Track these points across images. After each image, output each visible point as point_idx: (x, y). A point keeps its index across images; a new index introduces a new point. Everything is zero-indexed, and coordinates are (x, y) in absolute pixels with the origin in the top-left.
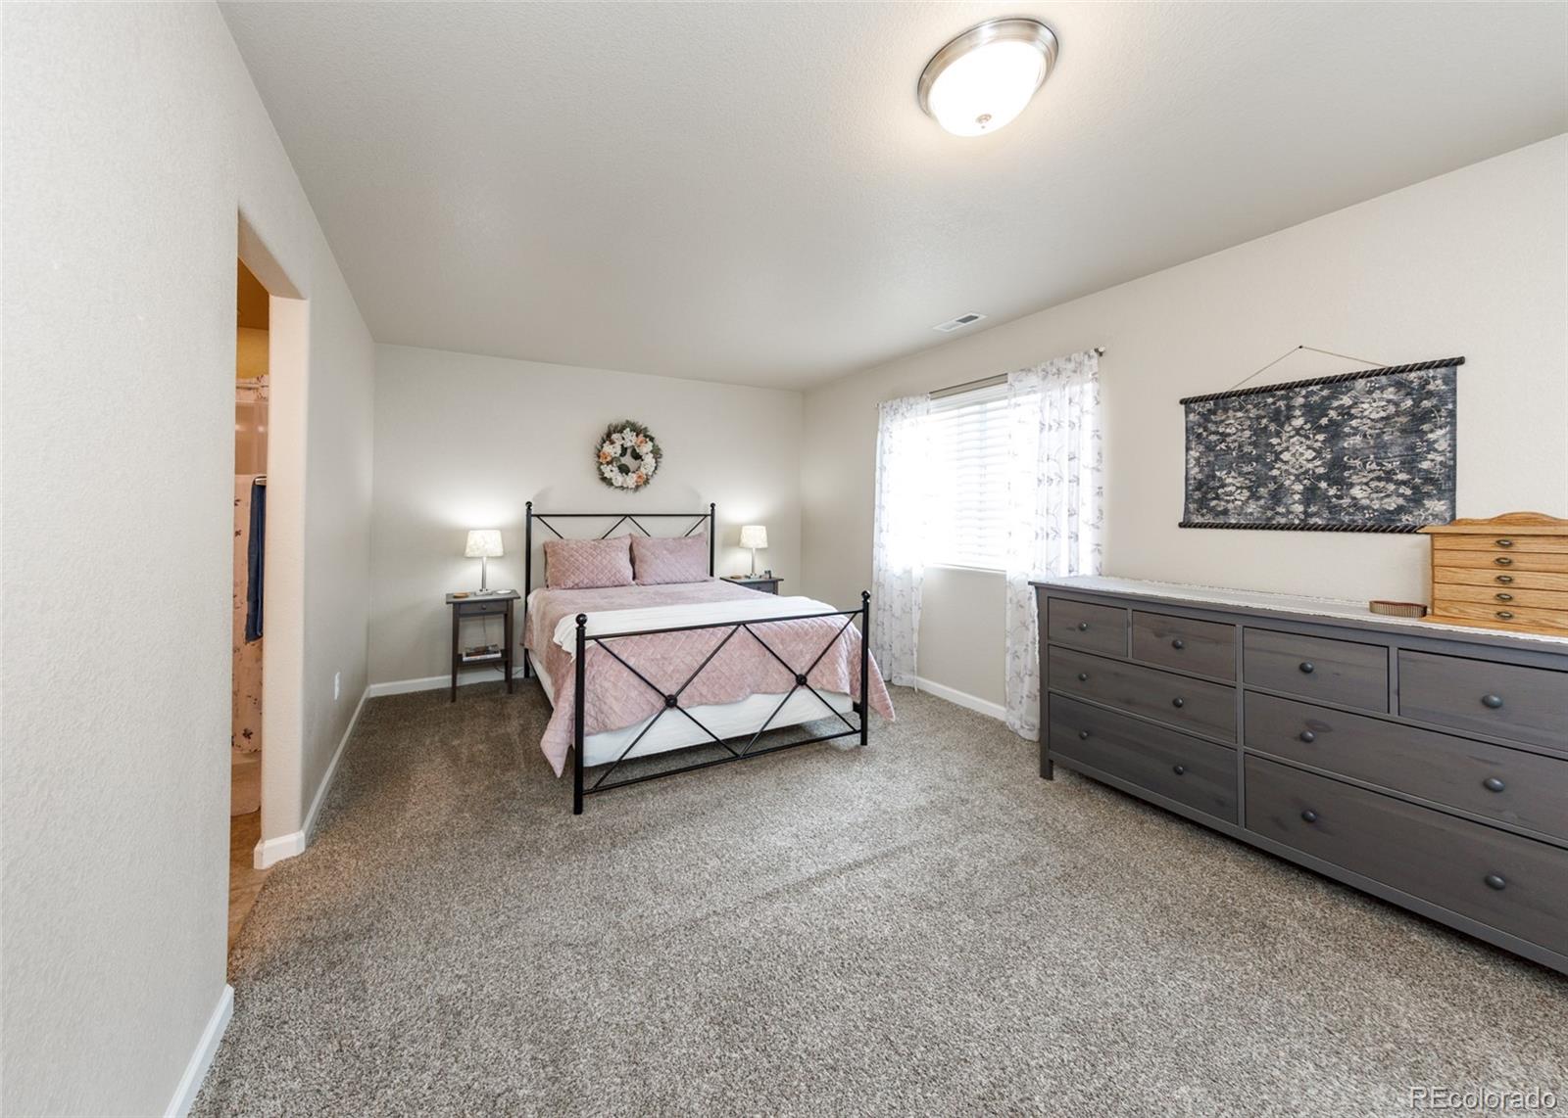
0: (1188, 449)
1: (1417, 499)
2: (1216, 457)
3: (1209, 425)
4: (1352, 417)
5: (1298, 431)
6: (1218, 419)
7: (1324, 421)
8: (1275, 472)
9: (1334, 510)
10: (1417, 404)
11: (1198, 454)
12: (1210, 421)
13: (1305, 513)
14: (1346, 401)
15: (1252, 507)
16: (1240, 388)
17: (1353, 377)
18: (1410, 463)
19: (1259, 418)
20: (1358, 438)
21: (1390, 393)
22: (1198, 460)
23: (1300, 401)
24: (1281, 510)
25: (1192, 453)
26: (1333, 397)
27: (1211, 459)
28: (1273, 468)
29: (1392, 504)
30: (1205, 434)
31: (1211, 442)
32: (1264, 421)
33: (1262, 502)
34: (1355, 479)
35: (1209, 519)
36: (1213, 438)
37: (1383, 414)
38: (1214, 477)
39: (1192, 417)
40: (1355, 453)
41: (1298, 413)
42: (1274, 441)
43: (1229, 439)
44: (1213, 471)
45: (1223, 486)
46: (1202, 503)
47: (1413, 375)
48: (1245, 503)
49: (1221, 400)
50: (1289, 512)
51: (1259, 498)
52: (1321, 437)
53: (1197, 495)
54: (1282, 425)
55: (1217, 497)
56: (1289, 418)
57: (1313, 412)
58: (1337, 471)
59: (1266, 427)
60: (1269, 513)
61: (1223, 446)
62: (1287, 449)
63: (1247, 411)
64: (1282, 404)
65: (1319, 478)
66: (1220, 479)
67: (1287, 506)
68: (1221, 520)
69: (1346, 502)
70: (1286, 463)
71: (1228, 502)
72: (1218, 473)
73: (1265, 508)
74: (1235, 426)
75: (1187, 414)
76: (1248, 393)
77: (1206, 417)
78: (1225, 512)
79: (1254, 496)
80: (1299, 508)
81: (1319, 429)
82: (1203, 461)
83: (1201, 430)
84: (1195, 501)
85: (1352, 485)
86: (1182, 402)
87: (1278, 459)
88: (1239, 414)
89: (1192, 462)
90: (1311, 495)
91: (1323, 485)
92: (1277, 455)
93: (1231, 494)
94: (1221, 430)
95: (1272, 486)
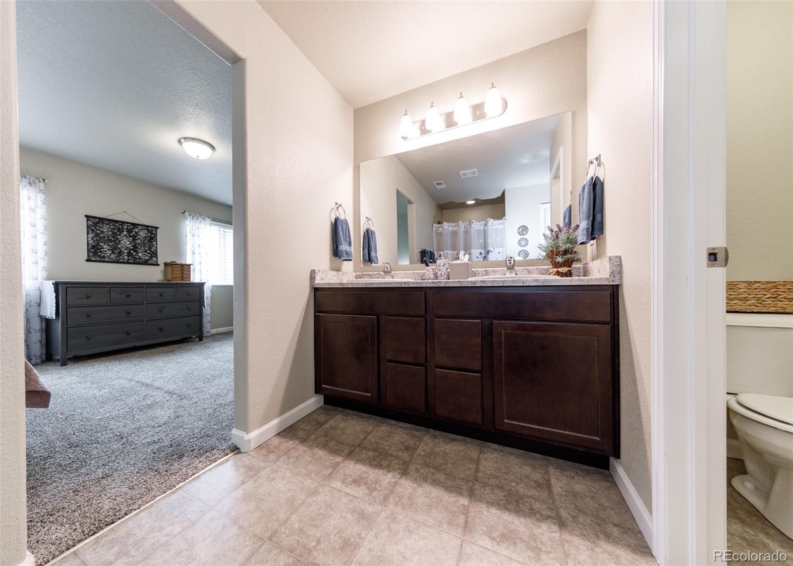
0: (88, 234)
1: (151, 257)
2: (100, 238)
3: (97, 227)
4: (138, 235)
5: (125, 236)
6: (100, 226)
7: (132, 234)
8: (119, 246)
9: (135, 258)
10: (151, 235)
11: (92, 236)
12: (97, 226)
13: (128, 259)
14: (137, 230)
15: (113, 256)
16: (108, 218)
17: (139, 225)
18: (150, 249)
19: (114, 229)
20: (140, 241)
21: (146, 231)
22: (92, 238)
23: (126, 227)
24: (121, 257)
25: (90, 235)
26: (134, 228)
27: (98, 238)
28: (118, 245)
29: (147, 258)
30: (95, 230)
31: (97, 233)
32: (116, 230)
33: (116, 255)
34: (139, 251)
35: (98, 259)
36: (98, 232)
37: (144, 236)
38: (99, 245)
39: (89, 222)
40: (139, 244)
41: (125, 230)
42: (119, 237)
43: (104, 233)
44: (99, 243)
45: (103, 248)
46: (95, 254)
47: (150, 228)
48: (110, 254)
49: (102, 220)
50: (124, 258)
51: (115, 254)
52: (131, 239)
53: (93, 250)
54: (121, 233)
55: (101, 252)
56: (123, 231)
57: (129, 231)
58: (135, 248)
59: (116, 232)
60: (118, 258)
61: (102, 235)
62: (122, 240)
63: (110, 226)
64: (120, 226)
65: (131, 250)
66: (101, 246)
67: (123, 257)
68: (102, 260)
69: (137, 256)
70: (122, 244)
71: (105, 254)
72: (101, 244)
73: (117, 257)
74: (105, 229)
75: (87, 221)
76: (111, 220)
77: (95, 224)
78: (104, 257)
79: (113, 253)
80: (126, 257)
81: (131, 236)
82: (95, 239)
83: (93, 228)
84: (91, 252)
85: (139, 253)
86: (86, 216)
87: (120, 242)
88: (108, 226)
89: (90, 239)
90: (129, 254)
91: (132, 252)
92: (120, 241)
93: (106, 251)
94: (101, 230)
95: (118, 250)
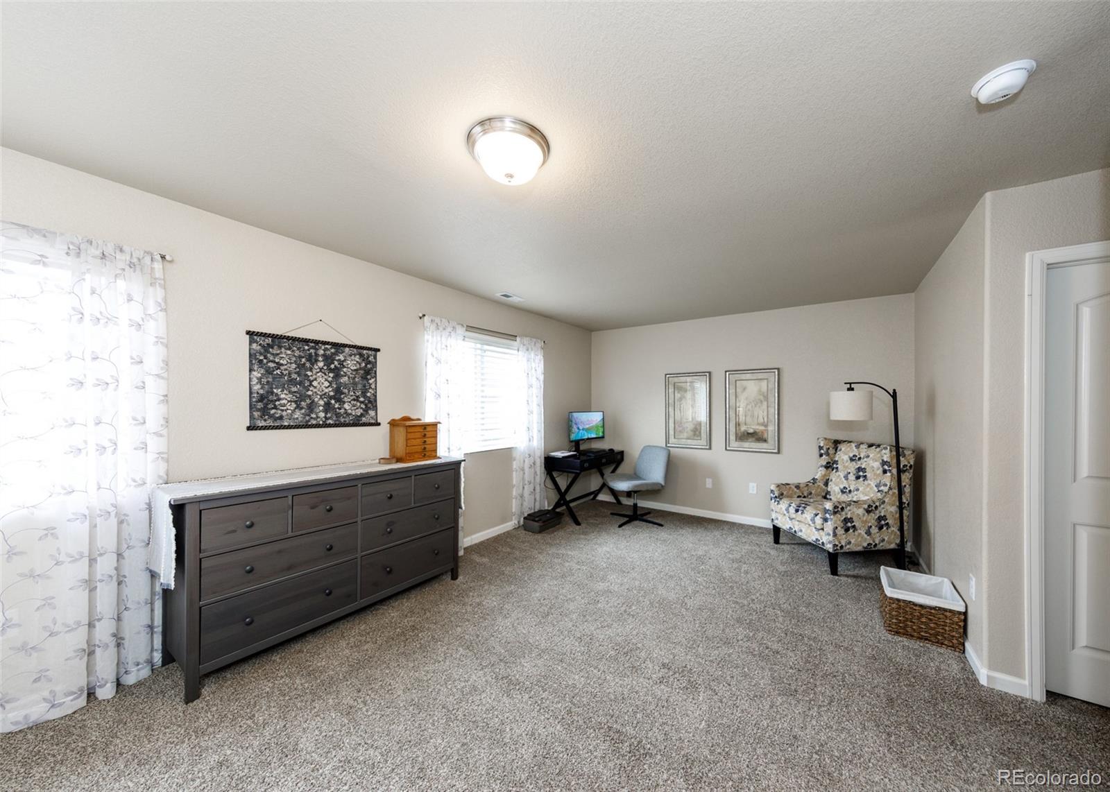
0: (251, 370)
1: (366, 411)
2: (274, 378)
3: (269, 355)
4: (344, 367)
5: (321, 369)
6: (275, 352)
7: (332, 366)
8: (310, 393)
9: (338, 415)
10: (366, 366)
11: (260, 375)
12: (269, 352)
13: (325, 417)
14: (341, 357)
15: (298, 414)
16: (290, 334)
17: (345, 346)
18: (364, 394)
19: (300, 357)
20: (346, 378)
21: (357, 358)
22: (260, 379)
23: (321, 352)
24: (313, 416)
25: (255, 373)
26: (336, 354)
27: (270, 380)
28: (309, 390)
29: (359, 412)
30: (265, 361)
31: (269, 367)
32: (303, 360)
33: (303, 411)
34: (346, 399)
35: (270, 423)
36: (272, 365)
37: (355, 368)
38: (272, 393)
39: (254, 346)
40: (346, 386)
41: (320, 359)
42: (309, 373)
43: (282, 368)
44: (272, 388)
45: (279, 399)
46: (264, 412)
47: (365, 352)
48: (293, 411)
49: (277, 339)
50: (318, 417)
51: (302, 408)
52: (331, 375)
53: (260, 405)
54: (313, 364)
55: (275, 407)
56: (317, 361)
57: (328, 359)
58: (338, 395)
59: (304, 364)
60: (307, 418)
61: (278, 371)
62: (315, 379)
63: (293, 351)
64: (312, 351)
65: (331, 398)
66: (277, 395)
67: (317, 414)
68: (278, 423)
69: (342, 411)
70: (315, 387)
71: (282, 410)
72: (275, 391)
73: (305, 415)
74: (286, 358)
75: (251, 343)
76: (294, 339)
77: (266, 349)
78: (281, 418)
79: (299, 407)
80: (322, 415)
81: (331, 370)
82: (264, 380)
83: (262, 358)
84: (258, 410)
85: (344, 402)
86: (248, 333)
87: (311, 385)
88: (289, 352)
89: (255, 381)
90: (328, 408)
91: (333, 402)
92: (311, 382)
93: (284, 405)
94: (277, 360)
95: (308, 401)
